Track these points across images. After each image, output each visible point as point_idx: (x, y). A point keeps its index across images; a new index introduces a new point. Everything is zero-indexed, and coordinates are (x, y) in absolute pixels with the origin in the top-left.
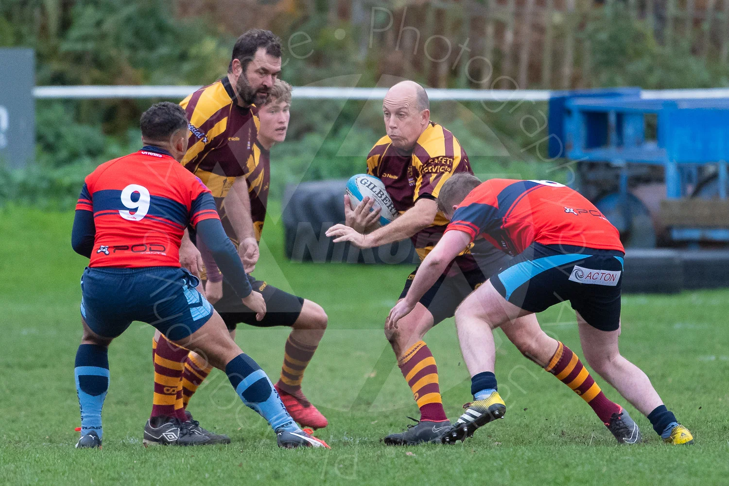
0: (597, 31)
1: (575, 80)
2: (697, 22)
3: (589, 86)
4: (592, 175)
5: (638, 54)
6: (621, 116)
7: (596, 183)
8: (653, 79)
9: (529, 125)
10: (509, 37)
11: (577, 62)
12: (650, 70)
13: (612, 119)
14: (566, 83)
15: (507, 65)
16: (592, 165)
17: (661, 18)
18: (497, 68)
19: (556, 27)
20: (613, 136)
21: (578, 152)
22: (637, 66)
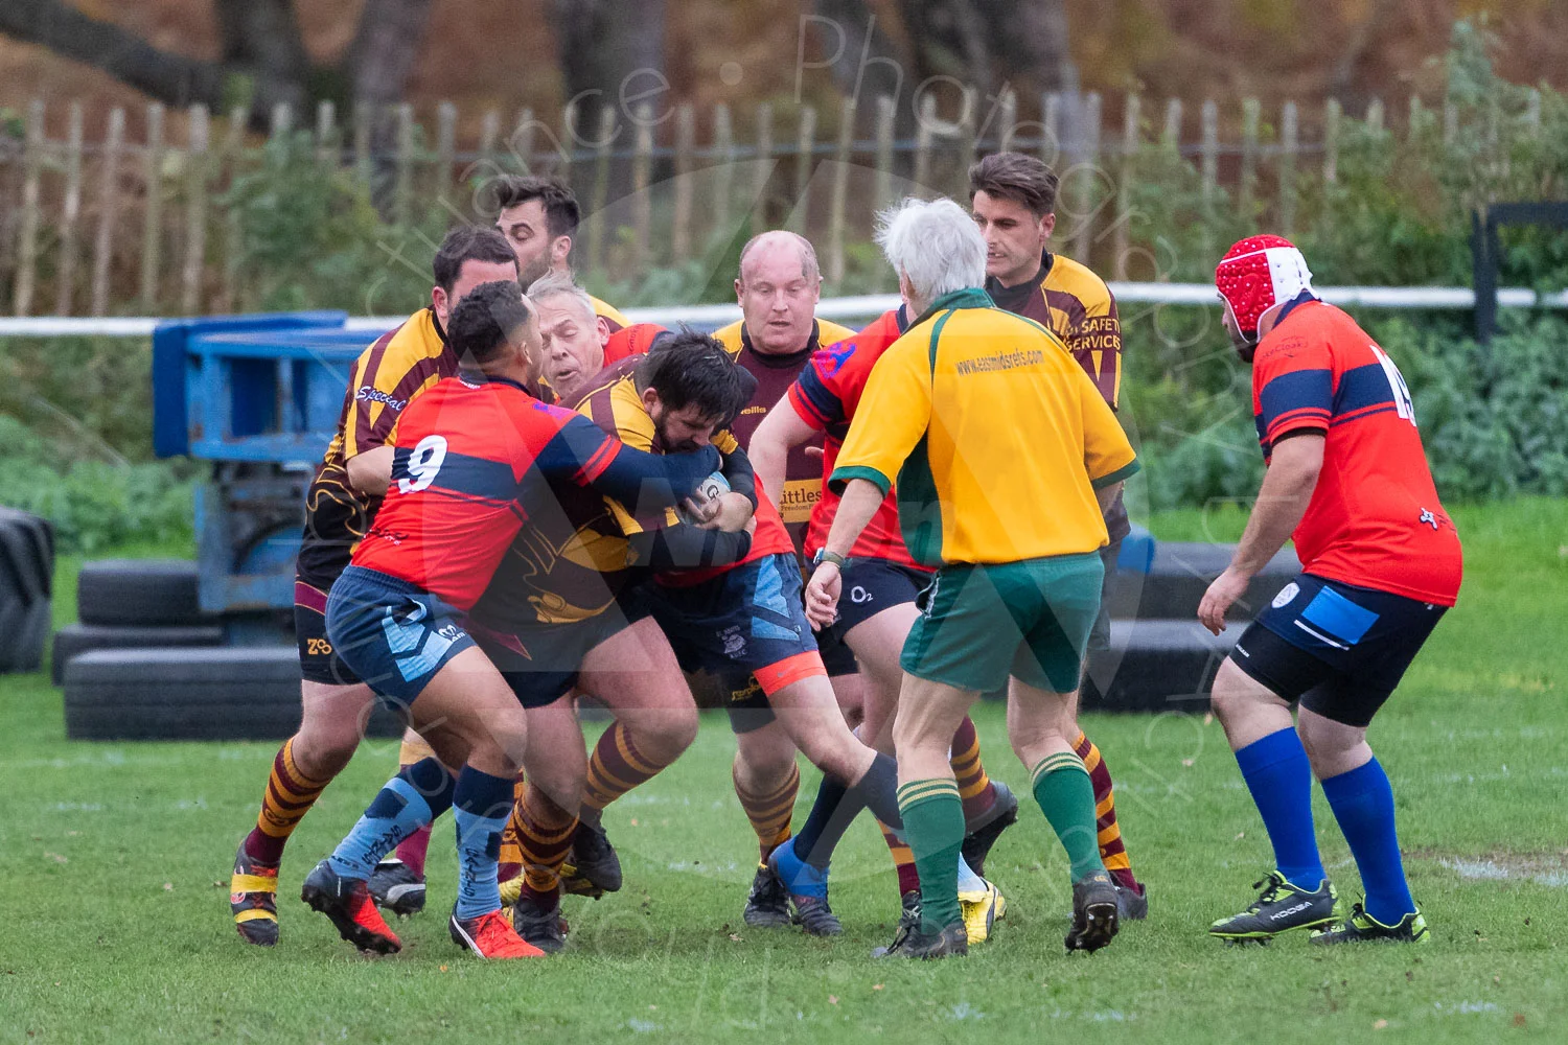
0: (254, 191)
1: (209, 294)
2: (459, 173)
3: (237, 306)
4: (243, 492)
5: (341, 239)
6: (303, 368)
7: (253, 508)
8: (371, 293)
9: (111, 387)
10: (72, 204)
11: (213, 256)
12: (365, 273)
13: (286, 373)
14: (190, 300)
15: (67, 264)
16: (245, 470)
17: (386, 165)
18: (45, 269)
19: (168, 182)
20: (287, 409)
21: (213, 442)
22: (338, 265)
